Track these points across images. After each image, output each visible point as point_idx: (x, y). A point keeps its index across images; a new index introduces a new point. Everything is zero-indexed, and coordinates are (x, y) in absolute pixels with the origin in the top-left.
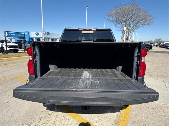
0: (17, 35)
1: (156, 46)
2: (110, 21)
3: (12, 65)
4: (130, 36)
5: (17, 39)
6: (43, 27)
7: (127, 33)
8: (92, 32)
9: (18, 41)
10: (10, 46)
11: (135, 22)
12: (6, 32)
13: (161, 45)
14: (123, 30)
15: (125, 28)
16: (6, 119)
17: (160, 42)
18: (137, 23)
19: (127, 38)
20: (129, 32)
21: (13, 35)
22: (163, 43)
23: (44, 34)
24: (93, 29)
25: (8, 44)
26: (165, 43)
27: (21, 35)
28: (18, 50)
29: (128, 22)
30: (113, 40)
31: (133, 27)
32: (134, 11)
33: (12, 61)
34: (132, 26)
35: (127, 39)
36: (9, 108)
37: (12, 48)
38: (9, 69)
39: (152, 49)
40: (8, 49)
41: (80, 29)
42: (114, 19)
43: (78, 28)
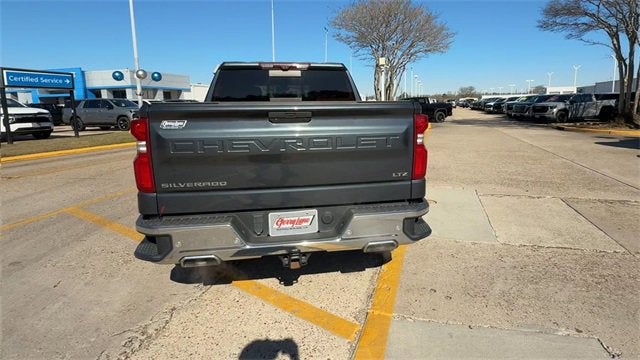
0: (46, 81)
1: (463, 106)
2: (341, 40)
3: (39, 177)
4: (395, 82)
5: (38, 93)
6: (136, 56)
7: (387, 74)
8: (298, 73)
9: (41, 99)
10: (20, 117)
11: (407, 44)
12: (5, 72)
13: (474, 104)
14: (377, 66)
15: (382, 61)
16: (63, 328)
17: (473, 95)
18: (411, 46)
19: (389, 86)
20: (393, 71)
21: (32, 80)
22: (480, 98)
23: (139, 76)
24: (298, 66)
25: (11, 111)
26: (484, 97)
27: (61, 81)
28: (52, 131)
29: (390, 43)
30: (353, 93)
31: (402, 55)
32: (402, 16)
33: (35, 167)
34: (399, 53)
35: (388, 89)
36: (65, 299)
37: (29, 125)
38: (30, 191)
39: (451, 115)
40: (14, 127)
41: (263, 66)
42: (350, 34)
43: (260, 63)
